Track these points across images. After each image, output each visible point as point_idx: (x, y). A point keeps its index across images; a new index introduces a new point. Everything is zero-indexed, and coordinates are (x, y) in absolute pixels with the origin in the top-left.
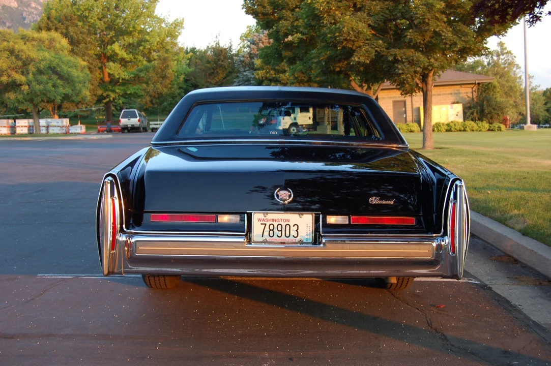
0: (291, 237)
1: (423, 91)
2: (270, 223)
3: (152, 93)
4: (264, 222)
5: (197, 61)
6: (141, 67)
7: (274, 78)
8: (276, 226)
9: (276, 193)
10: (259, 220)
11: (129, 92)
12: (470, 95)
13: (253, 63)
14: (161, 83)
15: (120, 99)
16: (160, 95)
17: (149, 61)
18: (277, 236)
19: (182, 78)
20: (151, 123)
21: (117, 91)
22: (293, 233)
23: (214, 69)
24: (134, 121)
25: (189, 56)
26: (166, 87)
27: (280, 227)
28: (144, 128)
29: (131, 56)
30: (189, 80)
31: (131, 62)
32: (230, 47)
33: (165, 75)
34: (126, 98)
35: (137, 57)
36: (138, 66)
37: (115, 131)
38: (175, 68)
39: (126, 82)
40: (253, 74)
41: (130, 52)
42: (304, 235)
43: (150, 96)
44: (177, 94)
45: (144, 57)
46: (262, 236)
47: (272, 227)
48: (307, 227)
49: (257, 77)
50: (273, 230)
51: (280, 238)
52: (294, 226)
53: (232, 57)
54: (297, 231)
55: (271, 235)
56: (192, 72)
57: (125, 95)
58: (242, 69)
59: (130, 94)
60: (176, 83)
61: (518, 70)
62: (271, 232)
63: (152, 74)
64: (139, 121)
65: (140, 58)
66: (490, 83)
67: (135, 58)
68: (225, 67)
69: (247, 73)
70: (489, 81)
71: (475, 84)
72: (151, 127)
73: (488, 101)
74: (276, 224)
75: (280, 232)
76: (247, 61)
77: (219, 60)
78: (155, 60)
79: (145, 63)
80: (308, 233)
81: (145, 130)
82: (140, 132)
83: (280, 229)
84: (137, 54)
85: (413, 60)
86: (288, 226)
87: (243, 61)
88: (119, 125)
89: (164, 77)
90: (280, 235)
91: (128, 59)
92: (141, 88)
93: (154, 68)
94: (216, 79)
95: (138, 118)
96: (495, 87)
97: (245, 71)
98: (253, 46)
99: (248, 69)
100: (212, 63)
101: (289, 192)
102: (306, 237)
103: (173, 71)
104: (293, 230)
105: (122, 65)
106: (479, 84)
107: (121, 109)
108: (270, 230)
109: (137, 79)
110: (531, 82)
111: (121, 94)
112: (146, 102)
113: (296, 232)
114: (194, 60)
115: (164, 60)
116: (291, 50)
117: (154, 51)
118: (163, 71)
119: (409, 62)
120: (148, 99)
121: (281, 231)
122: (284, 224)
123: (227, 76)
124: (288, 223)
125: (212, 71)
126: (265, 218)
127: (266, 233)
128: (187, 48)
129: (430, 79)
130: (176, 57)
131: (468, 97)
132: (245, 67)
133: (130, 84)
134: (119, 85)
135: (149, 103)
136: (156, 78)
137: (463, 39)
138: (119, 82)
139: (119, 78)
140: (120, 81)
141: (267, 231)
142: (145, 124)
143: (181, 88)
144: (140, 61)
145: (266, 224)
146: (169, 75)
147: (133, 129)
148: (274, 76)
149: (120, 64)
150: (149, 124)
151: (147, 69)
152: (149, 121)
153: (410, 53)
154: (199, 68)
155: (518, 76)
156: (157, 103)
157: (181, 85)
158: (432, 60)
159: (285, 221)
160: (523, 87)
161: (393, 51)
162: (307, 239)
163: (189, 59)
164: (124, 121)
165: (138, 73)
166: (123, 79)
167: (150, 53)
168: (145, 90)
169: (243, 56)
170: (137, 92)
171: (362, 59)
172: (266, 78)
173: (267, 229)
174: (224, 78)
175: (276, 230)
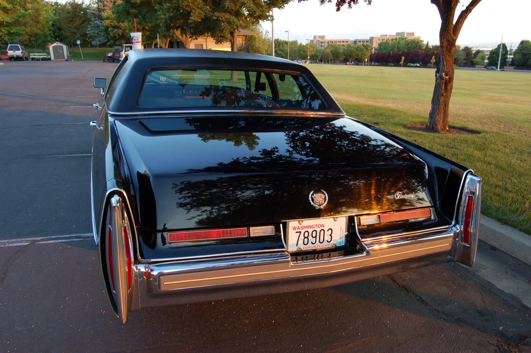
0: (325, 242)
1: (231, 41)
2: (305, 230)
3: (29, 32)
4: (299, 230)
5: (61, 11)
6: (19, 14)
7: (116, 26)
8: (310, 233)
9: (310, 196)
10: (294, 228)
11: (12, 32)
12: (241, 42)
13: (101, 15)
14: (36, 27)
15: (5, 37)
16: (36, 35)
17: (26, 10)
18: (312, 243)
19: (51, 23)
20: (31, 54)
21: (3, 31)
22: (327, 238)
23: (73, 18)
24: (19, 53)
25: (54, 8)
26: (39, 29)
27: (314, 233)
28: (25, 58)
29: (11, 6)
30: (56, 25)
31: (11, 10)
32: (83, 3)
33: (39, 20)
34: (10, 36)
35: (15, 6)
36: (17, 13)
37: (4, 59)
38: (45, 16)
39: (8, 25)
40: (102, 23)
41: (10, 3)
42: (337, 239)
43: (29, 35)
44: (48, 35)
45: (21, 7)
46: (297, 246)
47: (306, 235)
48: (341, 230)
49: (104, 24)
50: (307, 238)
51: (314, 245)
52: (328, 231)
53: (85, 10)
54: (331, 235)
55: (306, 243)
56: (57, 19)
57: (9, 34)
58: (93, 19)
59: (14, 33)
60: (46, 26)
61: (260, 28)
62: (306, 239)
63: (28, 19)
64: (22, 53)
65: (18, 7)
66: (252, 36)
67: (14, 7)
68: (80, 17)
69: (97, 22)
70: (252, 34)
71: (244, 35)
72: (31, 57)
73: (252, 47)
74: (310, 231)
75: (315, 239)
76: (97, 13)
77: (76, 12)
78: (29, 9)
79: (22, 11)
80: (342, 236)
81: (27, 59)
82: (23, 60)
83: (314, 235)
84: (16, 5)
85: (230, 21)
86: (323, 231)
87: (94, 14)
88: (7, 55)
89: (38, 22)
90: (314, 242)
91: (9, 8)
92: (21, 29)
93: (30, 15)
94: (75, 24)
95: (21, 51)
96: (255, 38)
97: (96, 20)
98: (100, 3)
99: (97, 19)
100: (71, 14)
101: (324, 194)
102: (339, 241)
103: (44, 18)
104: (327, 235)
105: (5, 12)
106: (246, 36)
107: (7, 44)
108: (305, 238)
109: (17, 23)
110: (267, 35)
111: (6, 33)
112: (26, 40)
113: (330, 237)
114: (57, 10)
115: (37, 10)
116: (135, 9)
117: (28, 3)
118: (36, 17)
119: (228, 23)
120: (27, 37)
121: (316, 237)
122: (318, 230)
123: (83, 23)
124: (323, 228)
125: (72, 19)
126: (300, 226)
127: (301, 242)
128: (52, 2)
129: (236, 34)
130: (45, 8)
131: (240, 44)
132: (95, 18)
133: (12, 25)
134: (4, 27)
135: (28, 40)
136: (32, 23)
137: (260, 9)
138: (3, 24)
139: (4, 22)
140: (5, 23)
141: (301, 240)
142: (27, 55)
143: (50, 30)
144: (18, 9)
145: (300, 232)
146: (41, 21)
147: (18, 59)
148: (116, 24)
149: (3, 11)
150: (29, 54)
151: (24, 16)
152: (29, 52)
153: (227, 16)
154: (62, 17)
155: (261, 31)
156: (33, 40)
157: (50, 28)
158: (241, 22)
159: (319, 226)
160: (264, 37)
161: (216, 14)
162: (340, 242)
163: (54, 10)
164: (10, 53)
165: (17, 18)
166: (6, 22)
167: (25, 4)
168: (24, 31)
169: (94, 10)
170: (18, 32)
171: (196, 19)
172: (111, 25)
173: (302, 237)
174: (80, 25)
175: (310, 237)
